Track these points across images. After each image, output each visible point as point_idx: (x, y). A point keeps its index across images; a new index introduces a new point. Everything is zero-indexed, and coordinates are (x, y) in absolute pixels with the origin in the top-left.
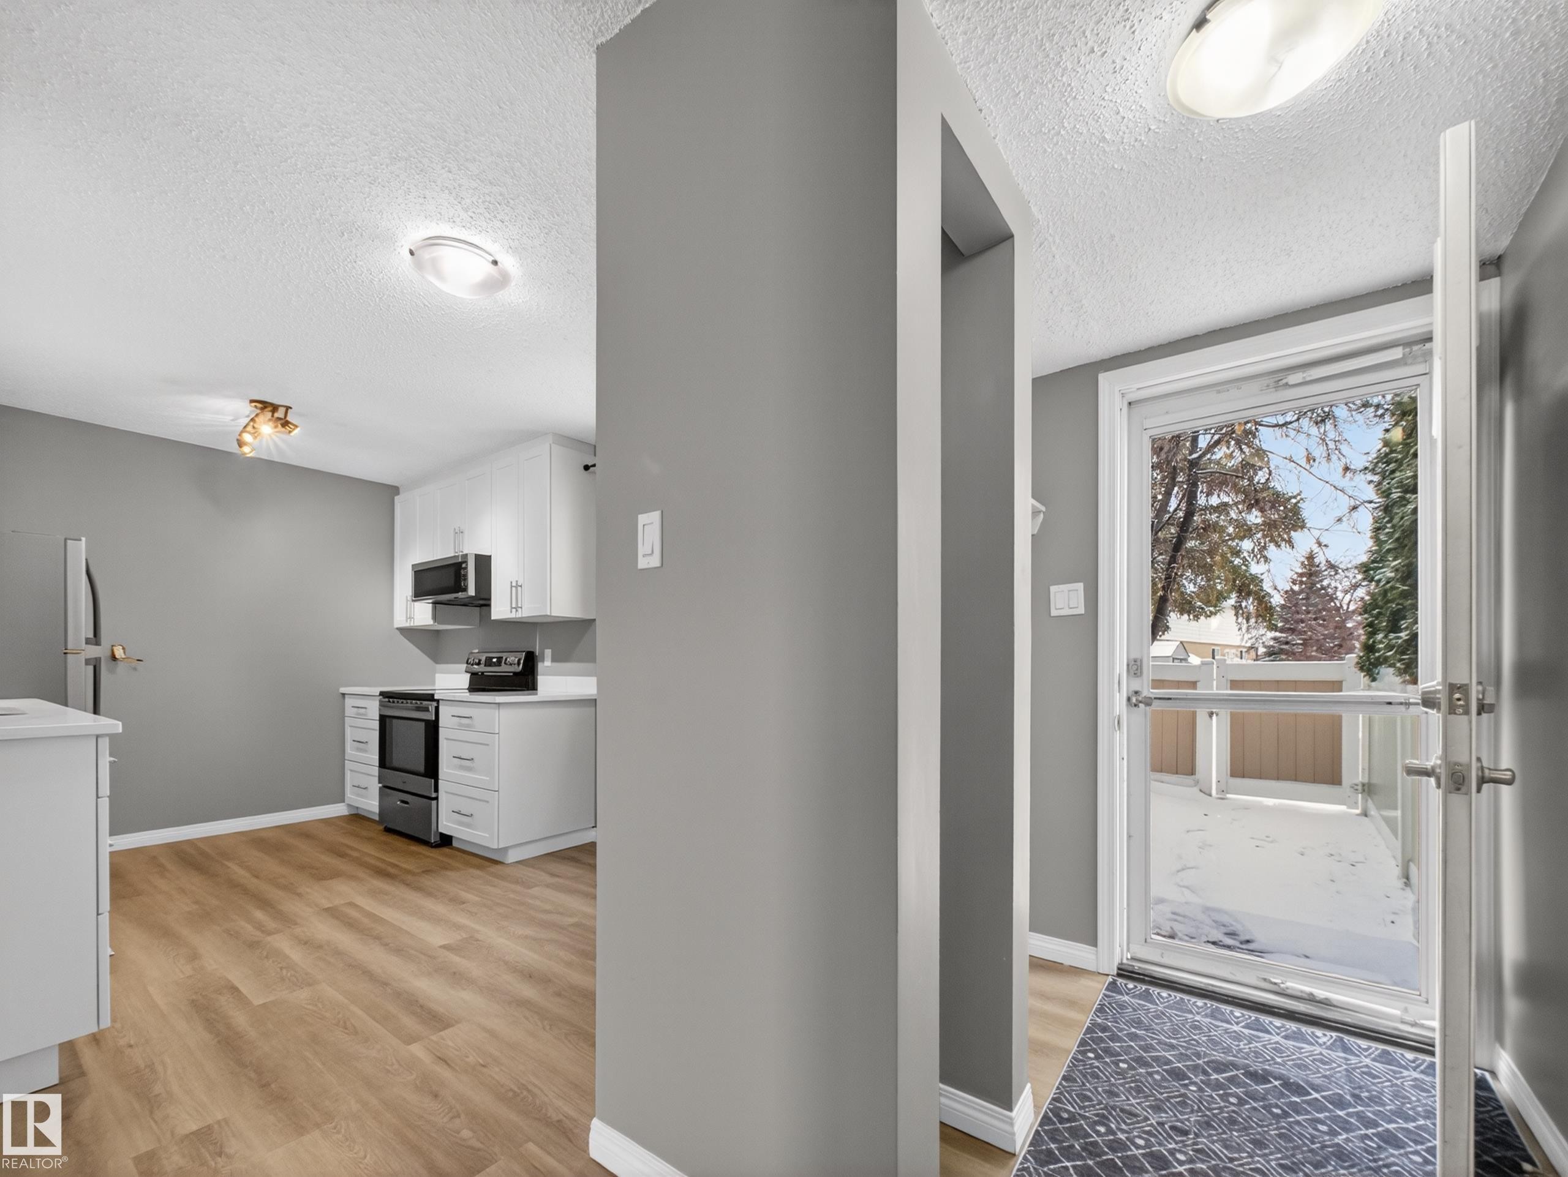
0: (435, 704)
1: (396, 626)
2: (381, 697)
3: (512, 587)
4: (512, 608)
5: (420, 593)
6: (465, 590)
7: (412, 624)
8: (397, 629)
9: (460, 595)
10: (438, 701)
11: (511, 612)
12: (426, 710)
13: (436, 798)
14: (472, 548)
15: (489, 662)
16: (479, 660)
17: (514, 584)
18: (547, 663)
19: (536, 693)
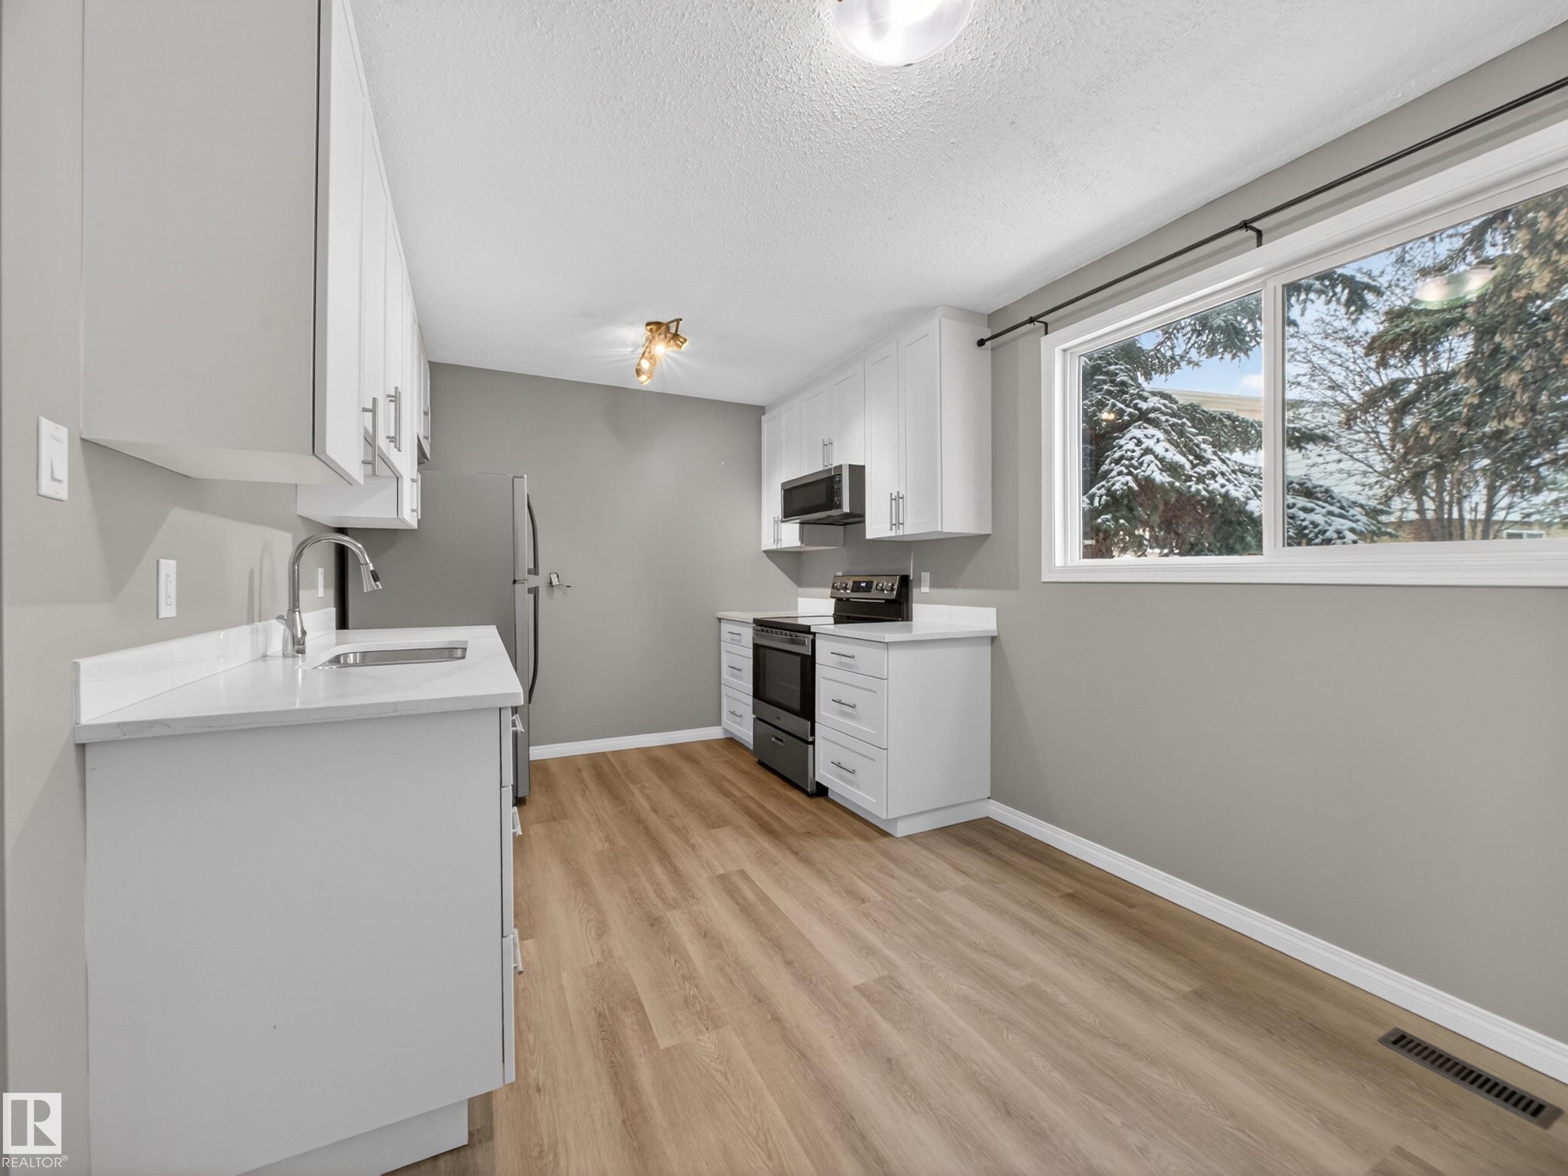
0: (811, 637)
1: (763, 549)
2: (755, 624)
3: (892, 499)
4: (892, 525)
5: (789, 512)
6: (840, 506)
7: (779, 547)
8: (765, 551)
9: (834, 513)
10: (814, 634)
11: (891, 530)
12: (803, 644)
13: (813, 743)
14: (843, 458)
15: (856, 586)
16: (846, 585)
17: (894, 497)
18: (925, 589)
19: (912, 624)
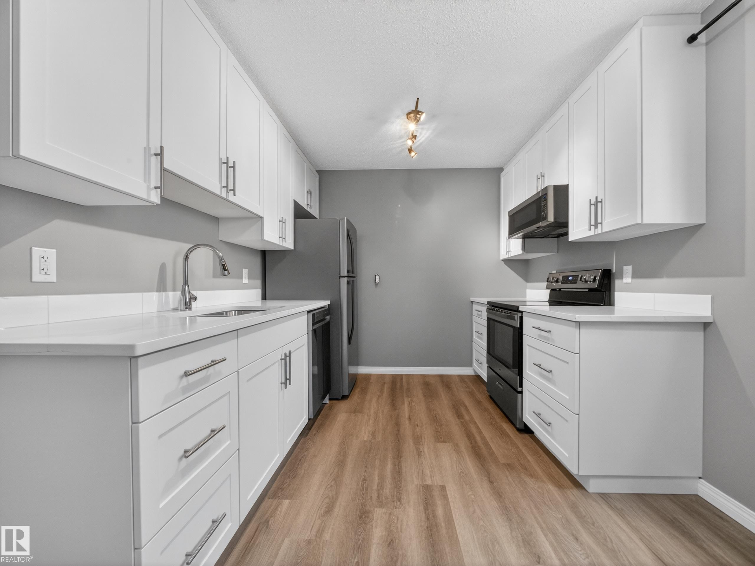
0: (520, 314)
1: (502, 259)
2: (488, 305)
3: (591, 205)
4: (591, 227)
5: (513, 231)
6: (545, 218)
7: (511, 256)
9: (543, 224)
10: (522, 312)
11: (590, 230)
12: (514, 319)
13: (521, 392)
15: (565, 280)
16: (558, 279)
17: (593, 202)
18: (627, 279)
19: (614, 308)
